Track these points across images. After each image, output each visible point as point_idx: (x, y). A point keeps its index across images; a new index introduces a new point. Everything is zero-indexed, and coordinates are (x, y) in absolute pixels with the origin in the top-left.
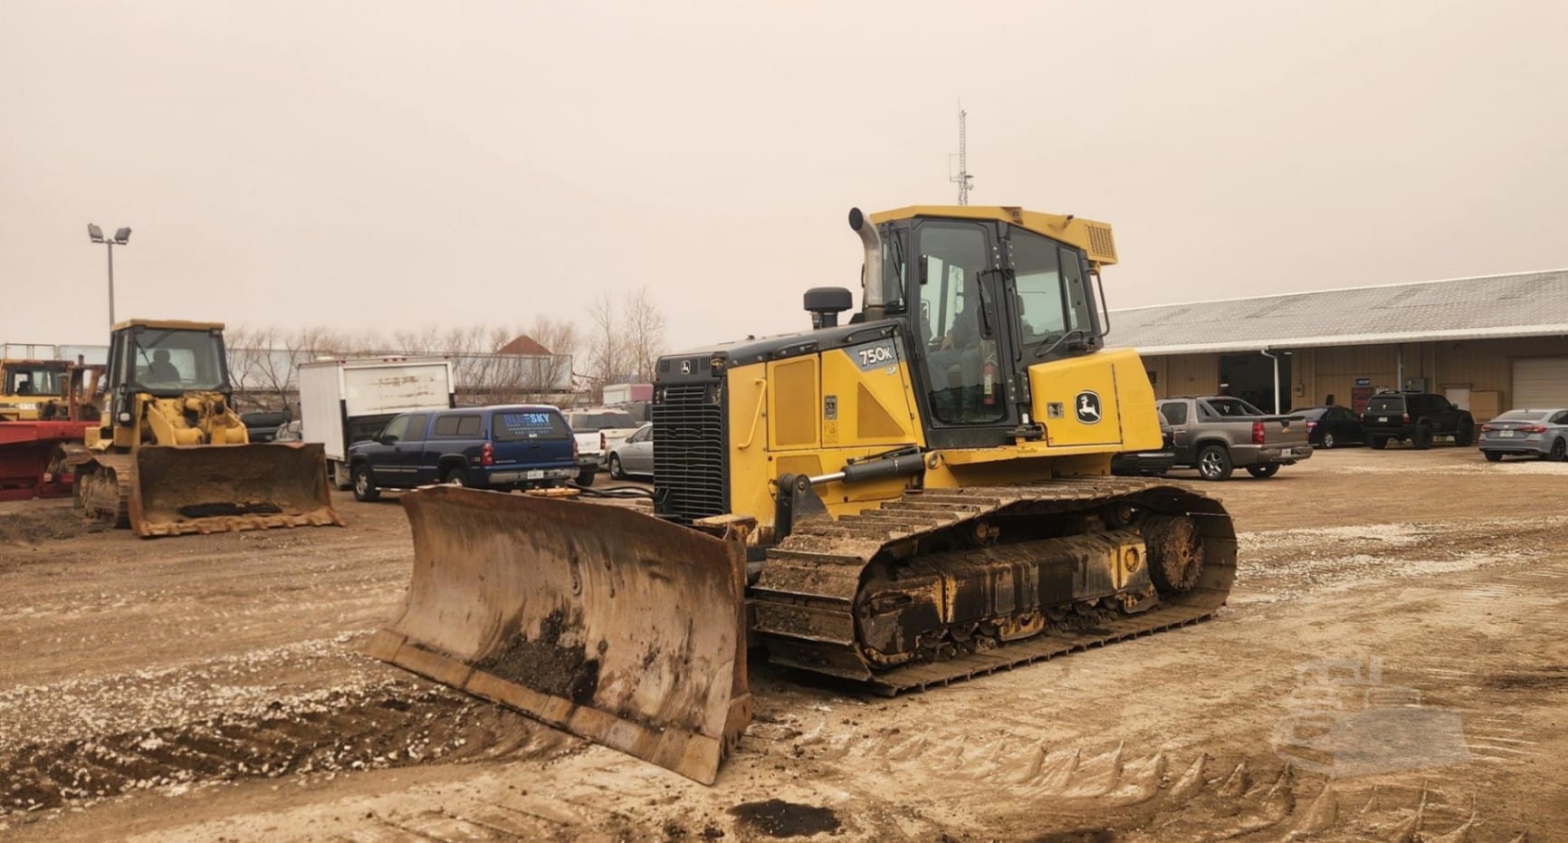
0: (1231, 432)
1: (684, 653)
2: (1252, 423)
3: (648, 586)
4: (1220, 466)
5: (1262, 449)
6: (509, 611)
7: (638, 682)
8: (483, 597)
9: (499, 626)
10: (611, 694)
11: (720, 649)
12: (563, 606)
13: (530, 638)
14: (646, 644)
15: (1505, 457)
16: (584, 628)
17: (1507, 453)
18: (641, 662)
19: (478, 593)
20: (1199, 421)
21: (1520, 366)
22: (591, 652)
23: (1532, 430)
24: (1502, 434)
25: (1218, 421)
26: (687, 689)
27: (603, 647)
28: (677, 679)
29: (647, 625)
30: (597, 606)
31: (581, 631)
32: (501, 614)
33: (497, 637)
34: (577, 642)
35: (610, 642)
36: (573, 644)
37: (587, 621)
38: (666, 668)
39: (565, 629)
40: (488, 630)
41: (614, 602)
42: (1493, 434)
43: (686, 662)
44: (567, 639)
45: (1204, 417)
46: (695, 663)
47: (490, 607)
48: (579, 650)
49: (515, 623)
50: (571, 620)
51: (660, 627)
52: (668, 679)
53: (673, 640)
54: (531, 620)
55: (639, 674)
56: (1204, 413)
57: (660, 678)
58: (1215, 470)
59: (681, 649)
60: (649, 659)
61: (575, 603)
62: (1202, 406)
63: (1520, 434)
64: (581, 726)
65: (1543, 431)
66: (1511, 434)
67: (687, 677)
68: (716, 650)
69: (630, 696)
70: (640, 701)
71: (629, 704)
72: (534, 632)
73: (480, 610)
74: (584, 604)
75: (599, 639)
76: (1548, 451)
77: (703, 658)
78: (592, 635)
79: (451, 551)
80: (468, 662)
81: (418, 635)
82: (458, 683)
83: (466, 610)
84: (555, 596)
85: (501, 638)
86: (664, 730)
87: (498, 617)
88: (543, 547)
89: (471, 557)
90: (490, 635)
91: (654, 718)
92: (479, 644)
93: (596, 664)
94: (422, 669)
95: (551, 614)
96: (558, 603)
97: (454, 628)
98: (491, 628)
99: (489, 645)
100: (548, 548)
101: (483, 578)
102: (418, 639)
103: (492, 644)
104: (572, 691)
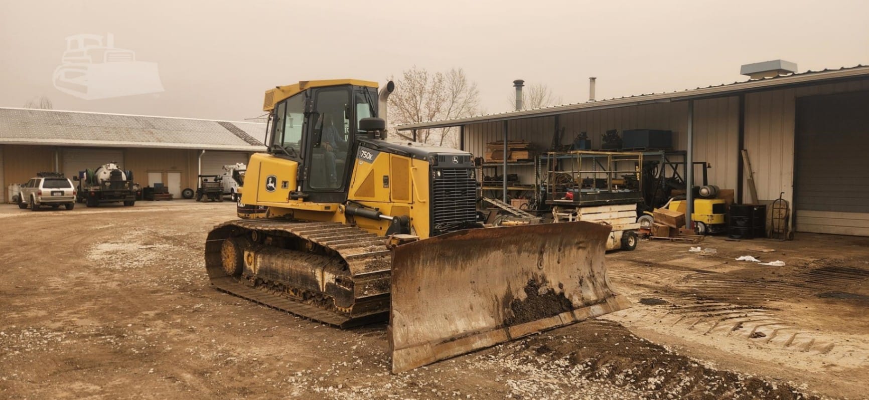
1: (591, 274)
3: (575, 253)
6: (501, 292)
7: (581, 292)
8: (476, 292)
9: (498, 303)
10: (576, 301)
11: (602, 267)
12: (533, 277)
13: (522, 299)
14: (577, 277)
16: (548, 282)
18: (578, 284)
19: (472, 291)
22: (557, 290)
26: (598, 285)
27: (561, 286)
28: (593, 284)
29: (575, 269)
30: (551, 270)
31: (548, 284)
32: (496, 296)
33: (501, 309)
34: (548, 289)
35: (562, 282)
36: (547, 291)
37: (548, 279)
38: (588, 282)
39: (538, 287)
40: (491, 308)
41: (559, 266)
43: (593, 276)
44: (542, 290)
46: (596, 275)
47: (486, 296)
48: (552, 292)
49: (508, 296)
50: (540, 281)
51: (580, 268)
52: (590, 285)
53: (585, 271)
54: (517, 291)
55: (580, 289)
57: (588, 286)
59: (589, 273)
60: (581, 282)
61: (540, 273)
64: (581, 317)
67: (596, 281)
68: (600, 268)
69: (583, 299)
70: (588, 298)
71: (585, 301)
72: (523, 296)
73: (477, 300)
74: (545, 272)
75: (557, 284)
77: (598, 273)
78: (553, 284)
79: (442, 274)
80: (497, 328)
81: (437, 337)
82: (504, 339)
83: (467, 305)
84: (527, 274)
85: (504, 308)
86: (606, 301)
87: (494, 299)
88: (524, 251)
89: (462, 273)
90: (496, 309)
91: (598, 300)
92: (492, 317)
93: (562, 294)
94: (469, 349)
95: (528, 283)
96: (531, 277)
97: (466, 319)
98: (494, 306)
99: (498, 315)
100: (527, 251)
101: (474, 282)
102: (441, 339)
103: (501, 315)
104: (565, 308)
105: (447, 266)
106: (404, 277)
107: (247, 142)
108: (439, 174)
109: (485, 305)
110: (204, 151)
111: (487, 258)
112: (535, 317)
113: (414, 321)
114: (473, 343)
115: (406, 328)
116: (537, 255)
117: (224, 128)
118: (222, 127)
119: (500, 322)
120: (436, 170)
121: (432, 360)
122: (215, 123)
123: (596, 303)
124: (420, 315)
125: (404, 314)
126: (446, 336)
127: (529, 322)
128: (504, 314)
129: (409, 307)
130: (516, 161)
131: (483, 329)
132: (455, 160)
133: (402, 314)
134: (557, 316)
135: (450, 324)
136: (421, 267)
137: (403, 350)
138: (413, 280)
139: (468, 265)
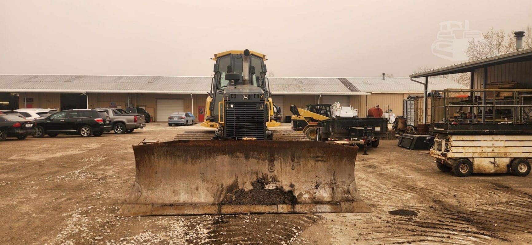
0: (126, 119)
1: (333, 181)
2: (133, 116)
3: (313, 164)
4: (122, 129)
5: (137, 124)
6: (228, 182)
7: (315, 193)
8: (204, 180)
9: (223, 189)
10: (305, 199)
11: (349, 178)
12: (263, 176)
13: (246, 190)
14: (314, 182)
15: (173, 125)
16: (279, 182)
17: (173, 124)
18: (314, 188)
19: (200, 179)
20: (114, 116)
21: (158, 101)
22: (287, 189)
23: (182, 118)
24: (175, 119)
25: (121, 115)
26: (339, 191)
27: (292, 186)
28: (333, 189)
29: (313, 177)
30: (284, 173)
31: (277, 183)
32: (222, 185)
33: (223, 193)
34: (276, 186)
35: (295, 184)
36: (275, 188)
37: (279, 179)
38: (326, 187)
39: (267, 184)
40: (216, 191)
41: (294, 172)
42: (172, 119)
43: (335, 184)
44: (270, 187)
45: (115, 114)
46: (339, 183)
47: (213, 183)
49: (234, 186)
50: (270, 180)
52: (329, 190)
53: (326, 179)
54: (244, 184)
55: (314, 191)
56: (115, 113)
57: (325, 190)
58: (120, 131)
59: (331, 180)
60: (318, 186)
61: (271, 175)
62: (114, 111)
63: (179, 119)
64: (302, 210)
65: (184, 118)
66: (177, 119)
67: (337, 188)
68: (347, 178)
69: (315, 198)
70: (320, 198)
71: (316, 200)
72: (248, 188)
73: (203, 185)
74: (276, 174)
75: (289, 184)
76: (185, 123)
78: (284, 183)
79: (175, 166)
80: (213, 204)
81: (161, 201)
82: (214, 212)
83: (194, 187)
84: (257, 174)
85: (227, 193)
86: (340, 204)
87: (220, 186)
88: (252, 158)
89: (193, 166)
90: (219, 193)
91: (332, 201)
92: (213, 197)
93: (291, 192)
94: (181, 213)
95: (256, 180)
96: (260, 176)
97: (190, 195)
98: (218, 191)
99: (220, 196)
100: (255, 158)
101: (203, 174)
102: (163, 203)
103: (222, 196)
104: (286, 201)
105: (178, 162)
106: (144, 164)
107: (350, 90)
108: (232, 106)
109: (209, 189)
110: (320, 96)
111: (214, 159)
112: (252, 203)
113: (148, 190)
114: (186, 210)
115: (140, 193)
116: (267, 162)
117: (340, 82)
118: (339, 81)
119: (218, 201)
120: (230, 103)
121: (148, 214)
122: (336, 79)
123: (328, 203)
124: (153, 188)
125: (142, 185)
126: (167, 202)
127: (244, 205)
128: (225, 196)
129: (147, 182)
130: (503, 98)
131: (201, 203)
132: (245, 97)
133: (140, 185)
134: (276, 206)
135: (175, 196)
136: (156, 159)
137: (130, 205)
138: (151, 167)
139: (197, 162)
